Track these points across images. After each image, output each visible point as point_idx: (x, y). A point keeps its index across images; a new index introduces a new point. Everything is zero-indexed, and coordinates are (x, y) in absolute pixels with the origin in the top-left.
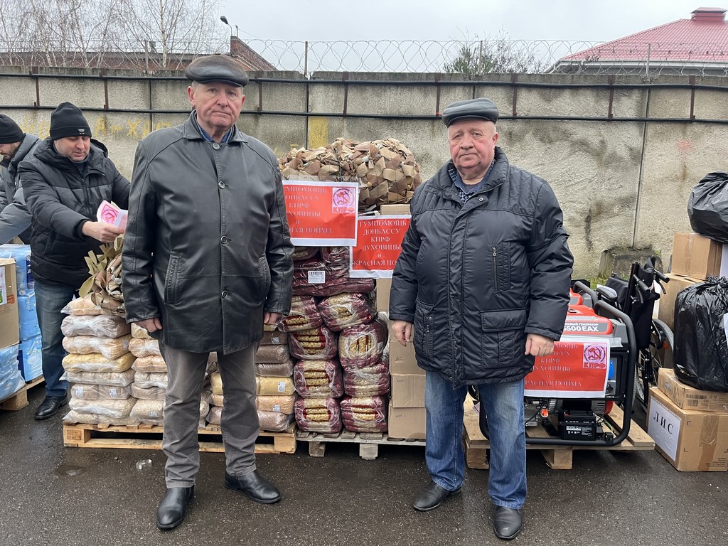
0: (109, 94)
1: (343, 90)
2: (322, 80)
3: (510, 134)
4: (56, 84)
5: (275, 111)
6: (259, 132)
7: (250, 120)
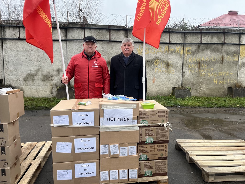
5: (229, 43)
6: (223, 50)
7: (220, 46)
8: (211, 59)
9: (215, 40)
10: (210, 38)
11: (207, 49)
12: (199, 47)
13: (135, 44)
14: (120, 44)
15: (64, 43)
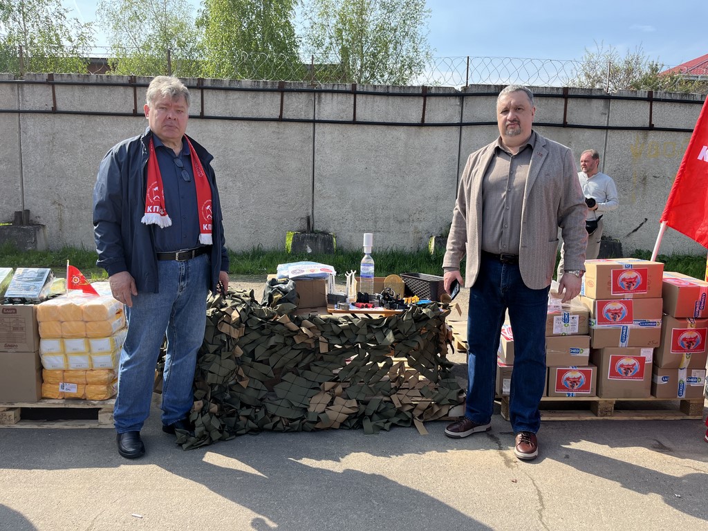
4: (669, 107)
13: (626, 132)
14: (588, 133)
15: (455, 130)
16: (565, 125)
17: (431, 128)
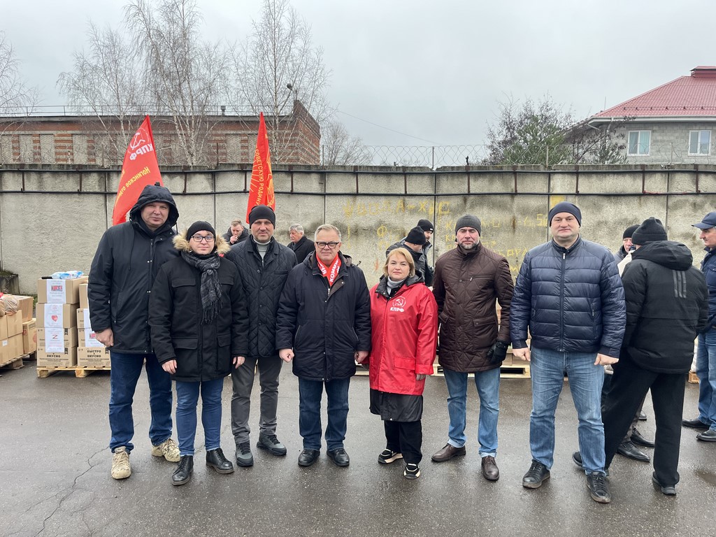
0: (407, 183)
1: (575, 177)
2: (560, 171)
3: (695, 204)
4: (371, 178)
5: (526, 192)
6: (515, 207)
7: (508, 199)
8: (491, 225)
9: (497, 186)
10: (487, 183)
11: (481, 204)
12: (465, 201)
13: (339, 197)
14: (310, 198)
15: (210, 198)
16: (292, 193)
17: (192, 197)
